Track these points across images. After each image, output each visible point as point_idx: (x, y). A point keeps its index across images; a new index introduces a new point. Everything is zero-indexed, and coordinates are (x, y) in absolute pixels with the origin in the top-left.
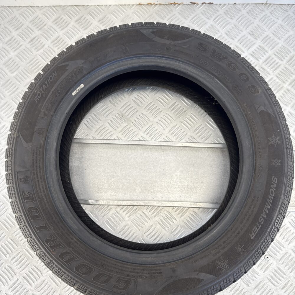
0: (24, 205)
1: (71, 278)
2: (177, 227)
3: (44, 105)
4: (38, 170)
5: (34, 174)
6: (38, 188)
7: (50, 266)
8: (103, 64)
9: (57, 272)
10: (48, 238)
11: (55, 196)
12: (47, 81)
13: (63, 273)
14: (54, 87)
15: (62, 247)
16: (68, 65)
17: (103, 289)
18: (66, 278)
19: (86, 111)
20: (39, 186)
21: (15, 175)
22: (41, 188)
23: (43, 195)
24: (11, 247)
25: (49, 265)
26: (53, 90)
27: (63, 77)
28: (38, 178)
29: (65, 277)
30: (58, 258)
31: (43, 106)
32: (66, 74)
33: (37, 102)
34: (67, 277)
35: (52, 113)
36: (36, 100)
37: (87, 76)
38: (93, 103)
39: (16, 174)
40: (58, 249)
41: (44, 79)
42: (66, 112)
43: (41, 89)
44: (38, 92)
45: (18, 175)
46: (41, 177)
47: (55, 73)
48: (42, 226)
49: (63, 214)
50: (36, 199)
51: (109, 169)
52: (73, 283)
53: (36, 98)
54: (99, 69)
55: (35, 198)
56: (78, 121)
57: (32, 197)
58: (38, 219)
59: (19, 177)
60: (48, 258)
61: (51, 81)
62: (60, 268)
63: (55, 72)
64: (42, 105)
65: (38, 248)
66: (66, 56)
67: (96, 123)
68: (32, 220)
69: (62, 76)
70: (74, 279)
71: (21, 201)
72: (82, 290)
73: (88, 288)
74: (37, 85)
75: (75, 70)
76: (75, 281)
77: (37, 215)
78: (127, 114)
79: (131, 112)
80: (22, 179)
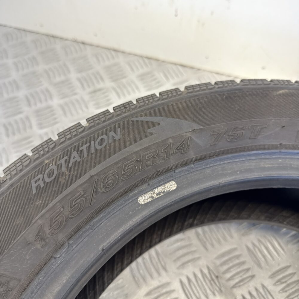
3: (50, 205)
8: (242, 150)
12: (88, 144)
14: (99, 166)
16: (157, 124)
19: (148, 245)
26: (93, 172)
27: (135, 148)
31: (47, 208)
32: (145, 142)
33: (34, 191)
35: (61, 237)
36: (34, 185)
37: (192, 166)
38: (169, 231)
41: (82, 138)
42: (105, 244)
43: (63, 161)
44: (53, 166)
47: (116, 133)
53: (38, 180)
54: (228, 158)
56: (120, 264)
61: (98, 147)
63: (119, 130)
64: (45, 206)
66: (158, 105)
67: (155, 274)
69: (131, 144)
74: (60, 147)
75: (171, 141)
78: (228, 275)
79: (238, 273)
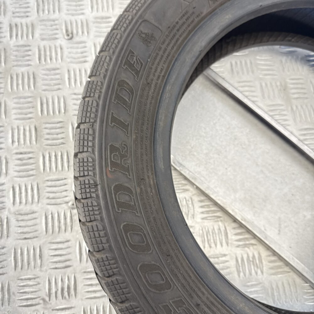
0: (117, 71)
1: (106, 235)
2: (258, 284)
4: (173, 42)
5: (163, 43)
6: (155, 65)
7: (86, 190)
9: (91, 209)
10: (118, 146)
11: (165, 99)
13: (98, 217)
15: (129, 177)
17: (143, 295)
18: (95, 229)
20: (158, 64)
21: (137, 21)
22: (159, 70)
23: (154, 82)
24: (28, 138)
25: (85, 188)
28: (164, 52)
29: (97, 225)
30: (111, 187)
34: (100, 227)
39: (140, 21)
40: (120, 174)
45: (143, 24)
46: (168, 55)
48: (123, 121)
49: (158, 133)
50: (142, 78)
51: (221, 139)
52: (100, 246)
55: (142, 75)
57: (138, 70)
58: (124, 106)
59: (141, 28)
60: (94, 176)
62: (101, 206)
65: (90, 149)
68: (115, 100)
70: (108, 241)
71: (119, 62)
72: (107, 270)
73: (120, 274)
76: (107, 245)
77: (128, 100)
78: (292, 91)
79: (298, 93)
80: (144, 33)
